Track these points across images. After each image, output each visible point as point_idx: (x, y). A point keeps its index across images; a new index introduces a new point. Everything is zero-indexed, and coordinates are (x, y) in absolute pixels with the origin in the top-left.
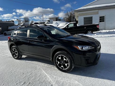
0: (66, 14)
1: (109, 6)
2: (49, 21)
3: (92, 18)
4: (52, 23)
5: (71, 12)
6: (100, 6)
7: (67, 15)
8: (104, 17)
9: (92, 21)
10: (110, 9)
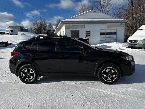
0: (34, 24)
1: (94, 21)
2: (12, 31)
3: (78, 31)
4: (16, 34)
5: (40, 21)
6: (87, 20)
7: (36, 25)
8: (89, 31)
9: (78, 34)
10: (94, 25)
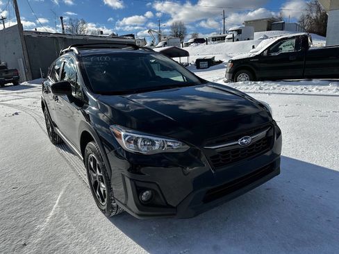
0: (310, 6)
2: (239, 32)
4: (248, 39)
